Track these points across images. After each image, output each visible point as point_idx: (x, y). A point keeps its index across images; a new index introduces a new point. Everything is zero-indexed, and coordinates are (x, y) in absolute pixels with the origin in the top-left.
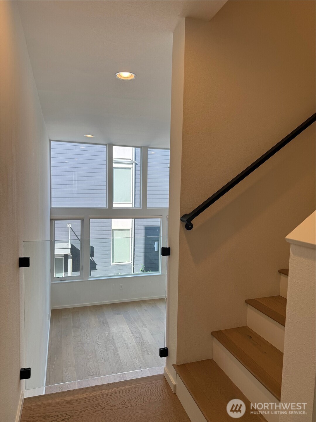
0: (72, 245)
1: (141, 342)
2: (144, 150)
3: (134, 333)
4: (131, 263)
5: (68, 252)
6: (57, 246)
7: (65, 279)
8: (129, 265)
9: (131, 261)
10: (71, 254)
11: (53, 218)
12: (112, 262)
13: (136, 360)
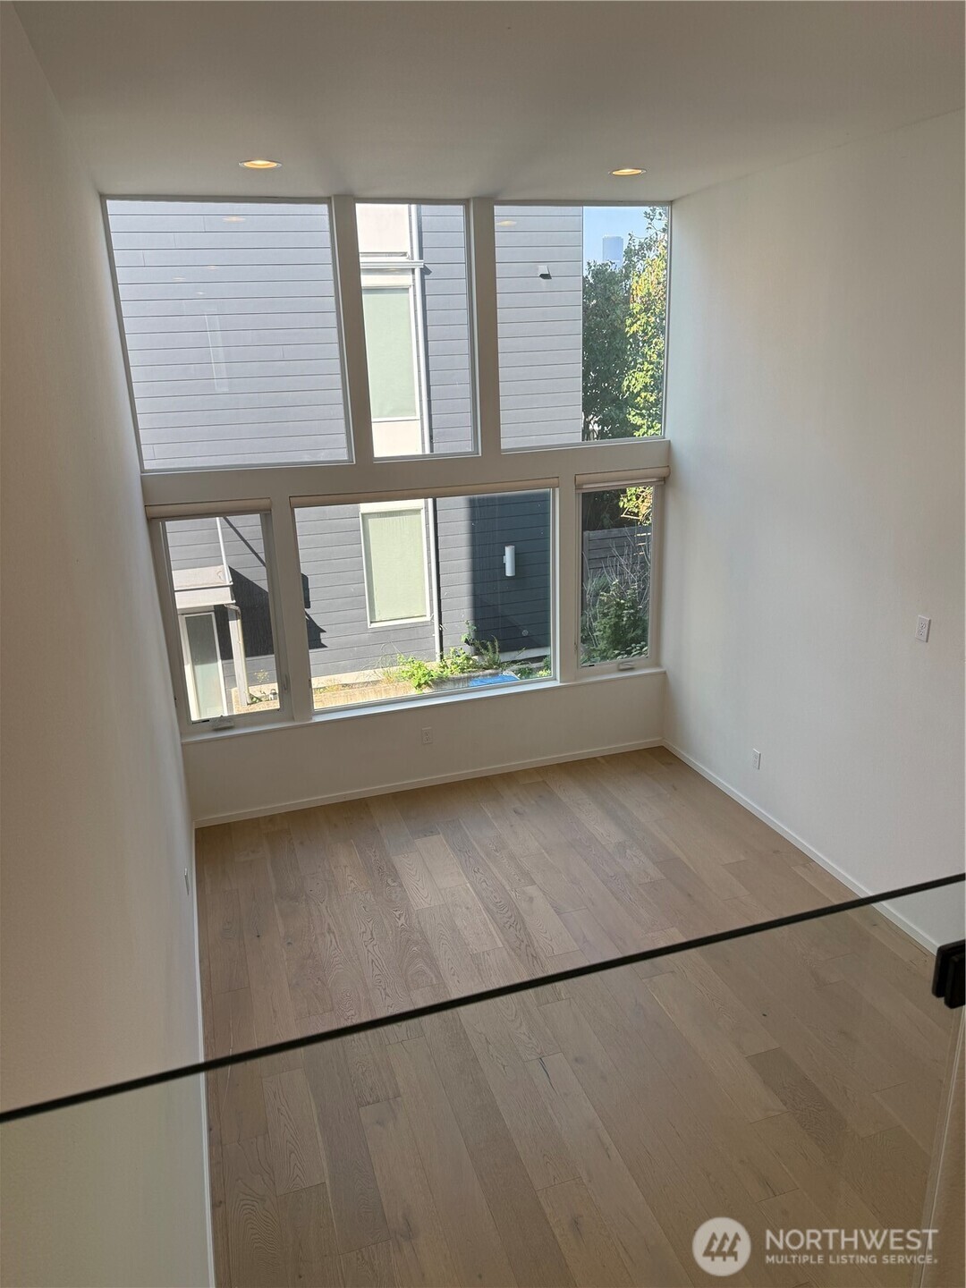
0: (232, 571)
1: (523, 947)
2: (480, 211)
3: (495, 909)
4: (432, 618)
5: (225, 598)
6: (180, 578)
7: (228, 725)
8: (424, 625)
9: (432, 612)
10: (236, 604)
11: (155, 511)
12: (371, 618)
13: (521, 1024)
